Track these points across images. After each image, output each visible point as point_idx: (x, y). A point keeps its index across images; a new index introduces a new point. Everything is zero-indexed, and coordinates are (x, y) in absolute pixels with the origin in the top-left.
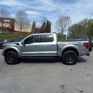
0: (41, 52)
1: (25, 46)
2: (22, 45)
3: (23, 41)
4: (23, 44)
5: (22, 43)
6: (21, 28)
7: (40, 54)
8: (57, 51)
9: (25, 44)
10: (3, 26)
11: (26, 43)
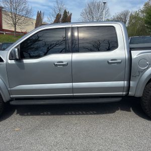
0: (76, 85)
1: (22, 66)
2: (13, 62)
3: (14, 47)
4: (16, 60)
5: (12, 57)
6: (15, 25)
7: (73, 90)
8: (129, 80)
9: (22, 56)
11: (25, 54)
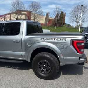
10: (18, 17)
